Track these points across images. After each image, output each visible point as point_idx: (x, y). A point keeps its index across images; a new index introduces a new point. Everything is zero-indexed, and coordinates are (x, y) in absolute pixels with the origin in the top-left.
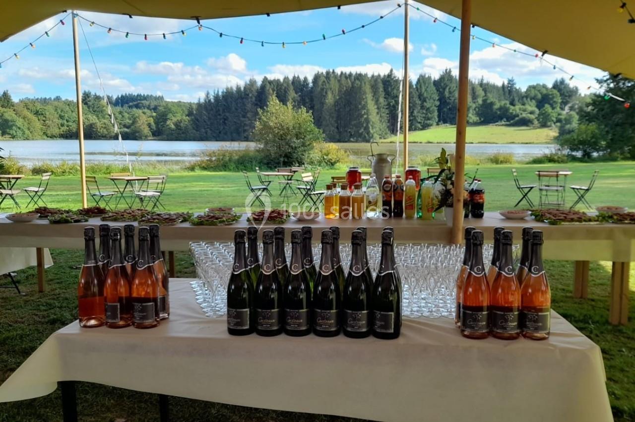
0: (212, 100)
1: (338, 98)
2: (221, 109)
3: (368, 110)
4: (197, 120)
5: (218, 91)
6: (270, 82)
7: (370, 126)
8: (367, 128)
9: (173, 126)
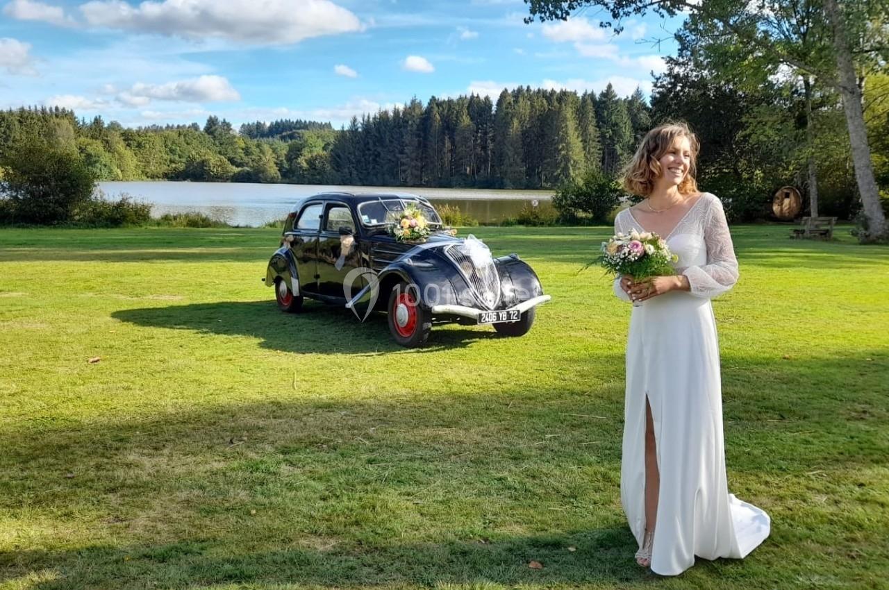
0: (360, 130)
1: (528, 126)
2: (371, 141)
3: (568, 144)
4: (339, 156)
5: (369, 117)
6: (440, 104)
7: (569, 165)
8: (566, 169)
9: (305, 165)
